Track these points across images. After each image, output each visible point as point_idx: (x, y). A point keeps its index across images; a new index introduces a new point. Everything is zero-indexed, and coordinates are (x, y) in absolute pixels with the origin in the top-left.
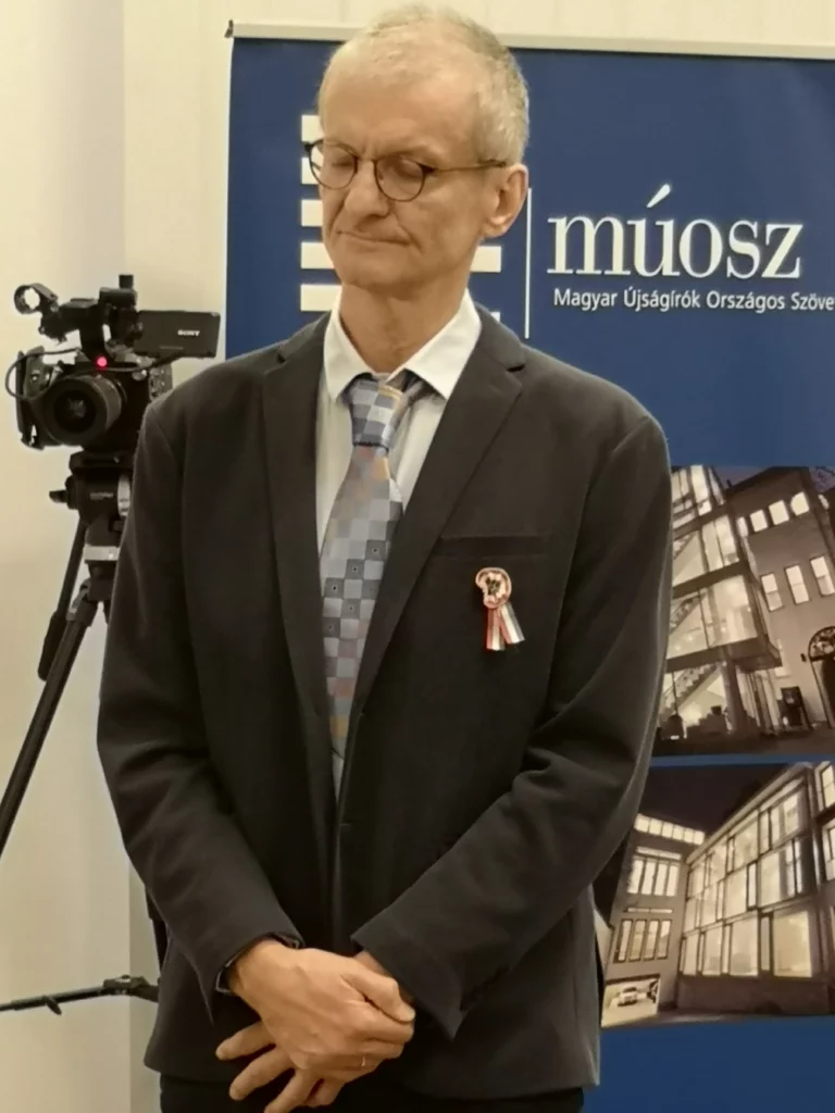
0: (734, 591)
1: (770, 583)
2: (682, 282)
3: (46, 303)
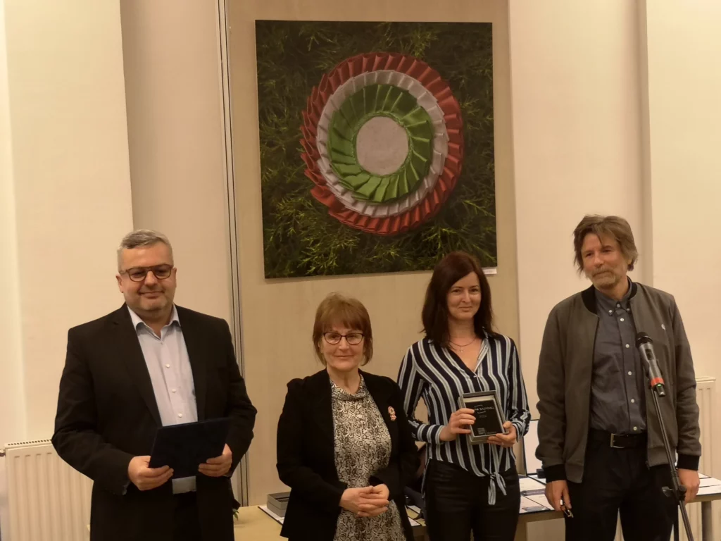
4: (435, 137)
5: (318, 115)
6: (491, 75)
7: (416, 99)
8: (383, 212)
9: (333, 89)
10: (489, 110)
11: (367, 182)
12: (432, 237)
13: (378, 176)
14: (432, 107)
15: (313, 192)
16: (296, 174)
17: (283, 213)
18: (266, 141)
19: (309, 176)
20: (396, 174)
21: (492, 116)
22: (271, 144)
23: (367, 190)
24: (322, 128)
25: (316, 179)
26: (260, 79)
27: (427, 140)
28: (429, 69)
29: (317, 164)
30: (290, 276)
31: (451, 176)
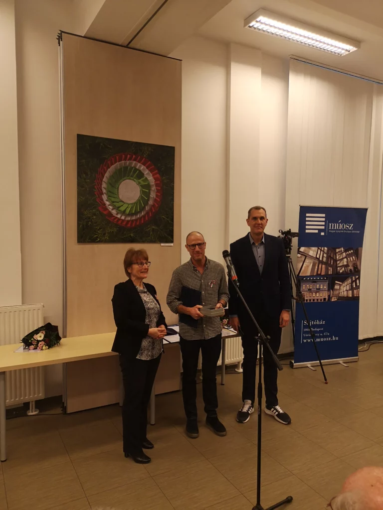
0: (345, 260)
1: (349, 259)
2: (341, 230)
3: (282, 231)
4: (151, 190)
5: (103, 177)
6: (174, 167)
7: (144, 174)
8: (129, 218)
9: (110, 167)
10: (172, 180)
11: (122, 206)
12: (148, 230)
13: (127, 204)
14: (151, 178)
15: (100, 208)
16: (93, 200)
17: (86, 216)
18: (79, 185)
19: (98, 201)
20: (134, 203)
21: (174, 183)
22: (82, 187)
23: (122, 209)
24: (104, 182)
25: (101, 202)
26: (78, 159)
27: (148, 191)
28: (150, 162)
29: (102, 196)
30: (89, 242)
31: (157, 206)
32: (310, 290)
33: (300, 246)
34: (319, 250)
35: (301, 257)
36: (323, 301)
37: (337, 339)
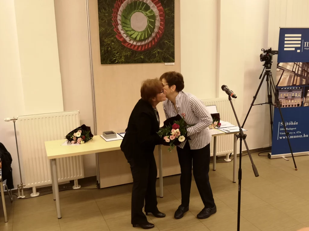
3: (264, 50)
4: (156, 19)
5: (118, 11)
7: (150, 7)
8: (139, 44)
9: (123, 2)
10: (173, 12)
11: (134, 34)
12: (155, 52)
13: (138, 32)
14: (155, 10)
15: (116, 36)
16: (111, 30)
17: (107, 43)
18: (100, 18)
19: (115, 31)
20: (143, 31)
21: (174, 14)
22: (102, 20)
23: (134, 36)
24: (119, 15)
25: (117, 32)
27: (153, 21)
29: (117, 27)
30: (109, 63)
31: (161, 33)
32: (286, 97)
33: (279, 61)
34: (295, 65)
35: (280, 71)
36: (297, 106)
37: (307, 136)
